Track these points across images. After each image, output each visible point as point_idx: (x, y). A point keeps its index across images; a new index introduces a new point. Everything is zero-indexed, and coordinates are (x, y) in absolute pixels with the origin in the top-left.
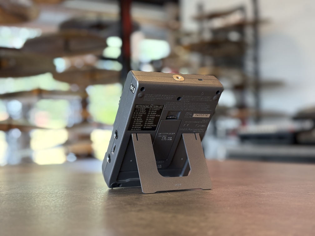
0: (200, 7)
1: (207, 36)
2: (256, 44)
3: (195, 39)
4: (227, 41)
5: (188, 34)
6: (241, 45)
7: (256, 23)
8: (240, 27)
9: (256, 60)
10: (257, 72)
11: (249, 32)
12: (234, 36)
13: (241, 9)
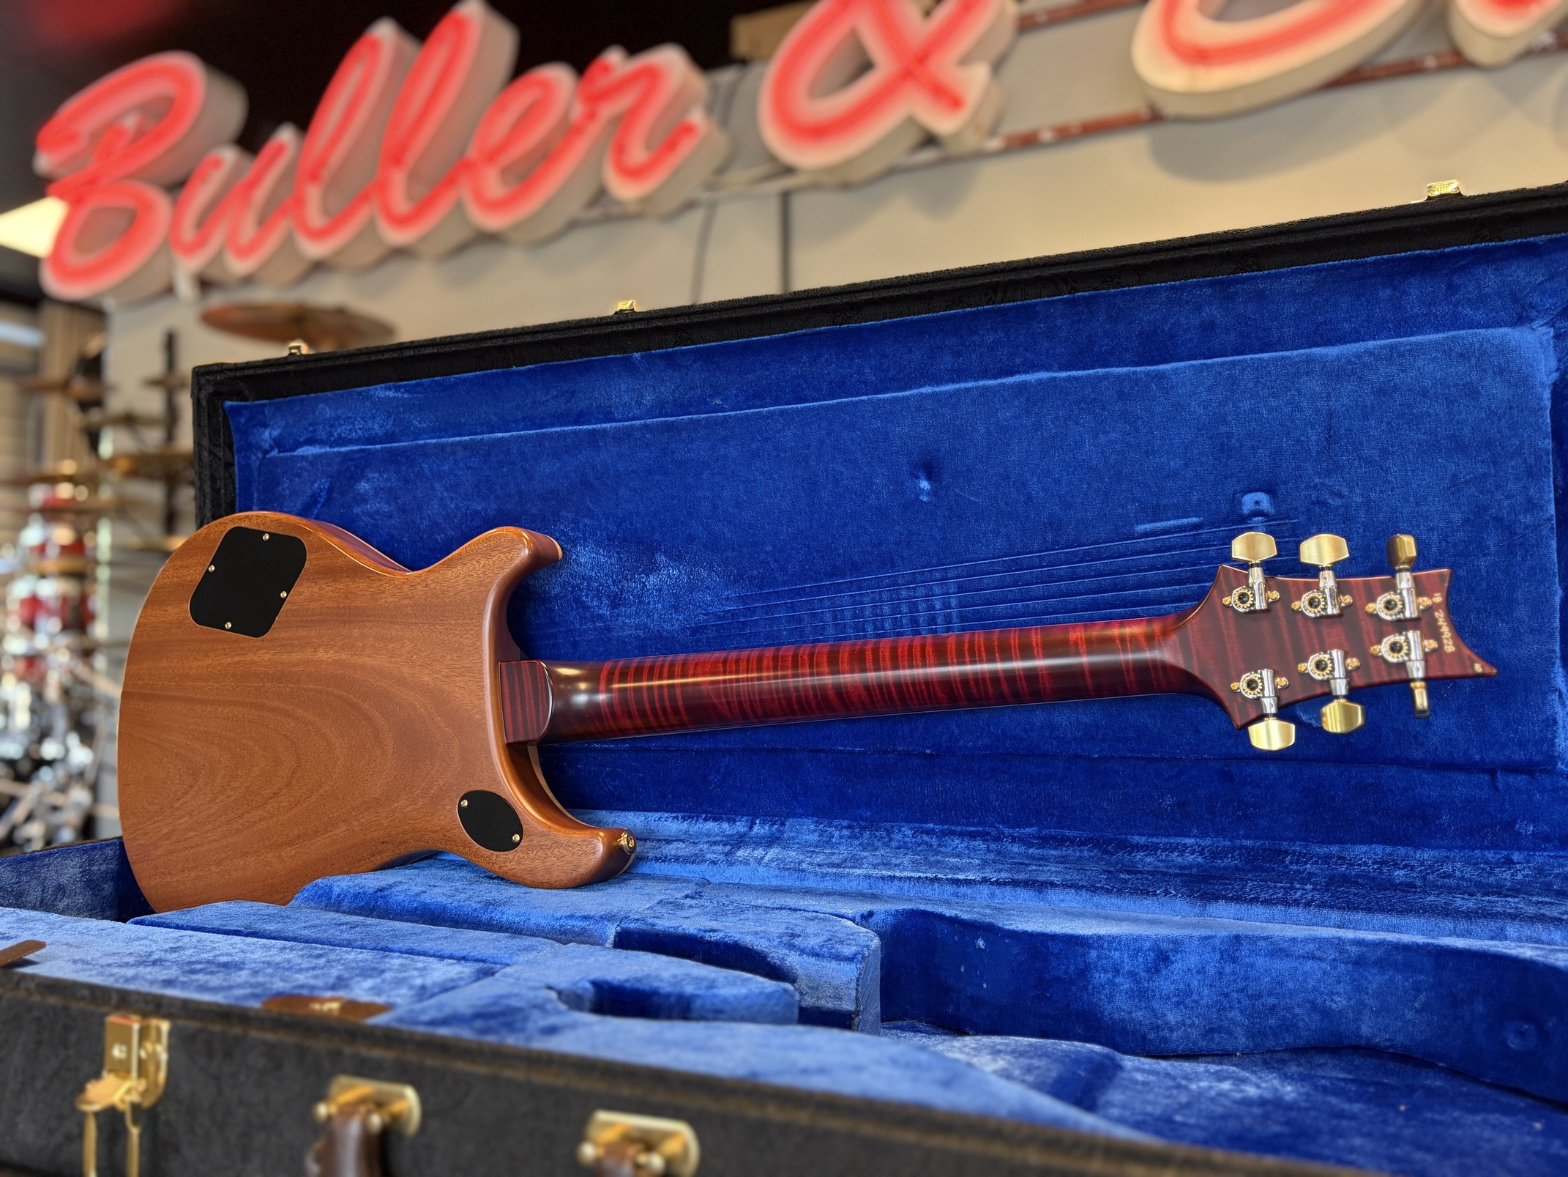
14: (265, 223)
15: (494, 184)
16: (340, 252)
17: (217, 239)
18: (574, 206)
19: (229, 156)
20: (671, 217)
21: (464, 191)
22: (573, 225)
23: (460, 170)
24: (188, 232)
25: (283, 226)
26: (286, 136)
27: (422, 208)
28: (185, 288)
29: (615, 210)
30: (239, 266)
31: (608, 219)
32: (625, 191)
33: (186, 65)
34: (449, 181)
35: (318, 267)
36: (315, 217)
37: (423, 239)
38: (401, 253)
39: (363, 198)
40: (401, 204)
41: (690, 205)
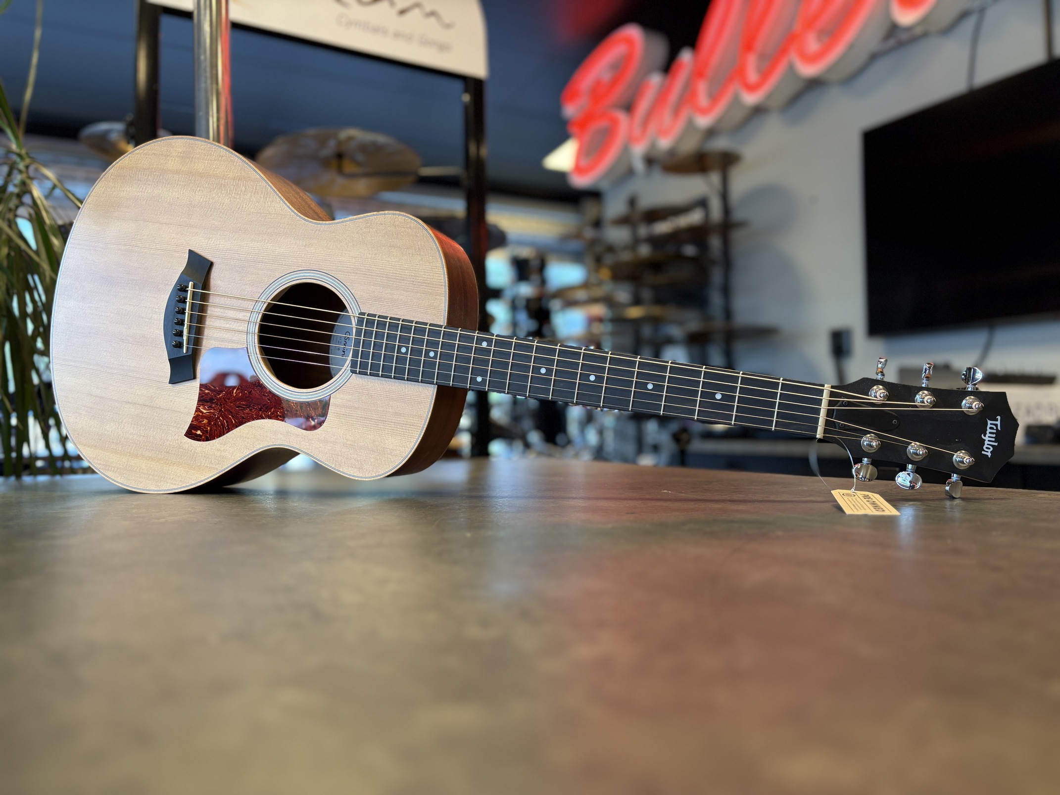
0: (632, 202)
1: (645, 251)
2: (727, 263)
3: (626, 256)
4: (680, 258)
5: (611, 249)
6: (701, 264)
7: (727, 226)
8: (698, 234)
9: (726, 290)
10: (728, 314)
11: (715, 242)
12: (690, 250)
13: (702, 203)
14: (676, 113)
15: (813, 44)
16: (720, 120)
17: (652, 129)
18: (873, 43)
19: (656, 80)
20: (948, 30)
21: (793, 57)
22: (874, 57)
23: (790, 41)
24: (637, 131)
25: (685, 113)
26: (686, 57)
27: (765, 76)
28: (639, 165)
29: (904, 36)
30: (664, 143)
31: (901, 44)
32: (906, 18)
33: (633, 32)
34: (783, 51)
35: (711, 133)
36: (703, 100)
37: (769, 96)
38: (758, 111)
39: (730, 79)
40: (753, 76)
41: (964, 15)
